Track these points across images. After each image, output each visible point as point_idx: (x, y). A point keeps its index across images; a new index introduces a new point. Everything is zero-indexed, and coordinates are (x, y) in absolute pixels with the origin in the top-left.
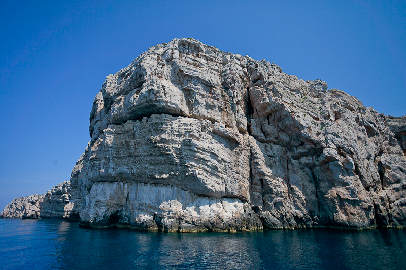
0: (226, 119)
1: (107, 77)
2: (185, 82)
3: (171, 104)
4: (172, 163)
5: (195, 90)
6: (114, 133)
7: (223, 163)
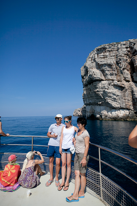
0: (119, 78)
1: (81, 69)
2: (101, 67)
3: (97, 78)
4: (101, 98)
5: (105, 69)
6: (86, 90)
7: (118, 96)
